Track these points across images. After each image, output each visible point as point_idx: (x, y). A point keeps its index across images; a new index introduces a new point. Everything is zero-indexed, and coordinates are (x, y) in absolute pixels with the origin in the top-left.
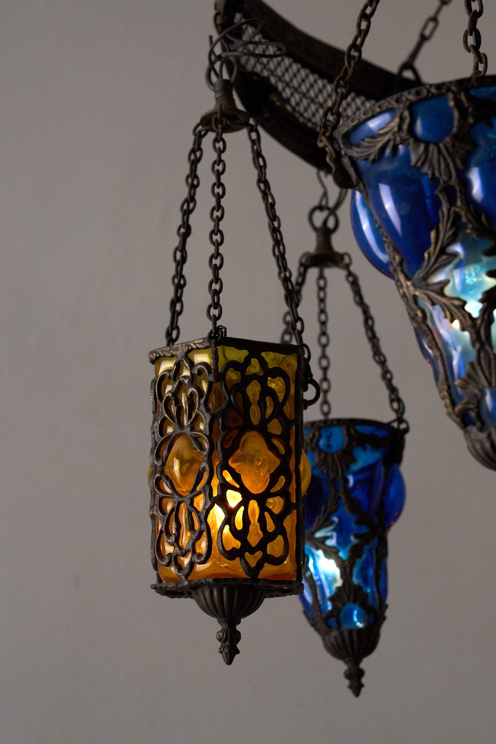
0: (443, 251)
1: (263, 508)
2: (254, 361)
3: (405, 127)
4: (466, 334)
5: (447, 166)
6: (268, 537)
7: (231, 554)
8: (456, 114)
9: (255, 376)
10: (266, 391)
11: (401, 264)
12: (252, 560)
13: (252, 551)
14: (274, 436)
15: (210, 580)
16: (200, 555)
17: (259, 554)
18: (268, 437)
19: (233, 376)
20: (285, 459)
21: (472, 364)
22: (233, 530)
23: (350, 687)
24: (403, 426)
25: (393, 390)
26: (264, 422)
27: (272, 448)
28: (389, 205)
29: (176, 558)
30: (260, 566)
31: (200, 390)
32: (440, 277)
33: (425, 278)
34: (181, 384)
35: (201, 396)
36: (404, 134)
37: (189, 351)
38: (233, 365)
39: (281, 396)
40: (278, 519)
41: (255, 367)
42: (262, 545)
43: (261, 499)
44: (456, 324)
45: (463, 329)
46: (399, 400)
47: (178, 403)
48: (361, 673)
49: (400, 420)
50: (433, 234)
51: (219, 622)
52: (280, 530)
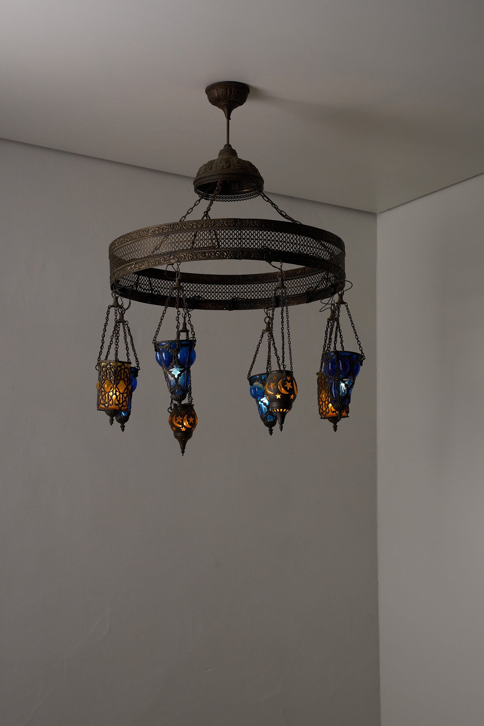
0: (172, 366)
1: (123, 396)
2: (123, 365)
3: (169, 346)
4: (174, 380)
5: (175, 353)
6: (123, 402)
7: (116, 405)
8: (177, 346)
9: (123, 369)
10: (125, 372)
11: (164, 366)
12: (120, 406)
13: (120, 404)
14: (125, 381)
15: (112, 409)
16: (110, 404)
17: (121, 405)
18: (124, 381)
19: (119, 369)
20: (127, 386)
21: (175, 385)
22: (117, 400)
23: (122, 429)
24: (139, 368)
25: (137, 359)
26: (124, 378)
27: (125, 384)
28: (164, 355)
29: (105, 404)
30: (121, 407)
31: (112, 370)
32: (171, 370)
33: (169, 370)
34: (108, 369)
35: (112, 372)
36: (169, 347)
37: (110, 362)
38: (119, 366)
39: (127, 373)
40: (125, 398)
41: (123, 367)
42: (122, 403)
43: (122, 394)
44: (173, 378)
45: (174, 379)
46: (138, 361)
47: (107, 372)
48: (124, 426)
49: (138, 366)
50: (171, 363)
51: (110, 417)
52: (126, 400)
